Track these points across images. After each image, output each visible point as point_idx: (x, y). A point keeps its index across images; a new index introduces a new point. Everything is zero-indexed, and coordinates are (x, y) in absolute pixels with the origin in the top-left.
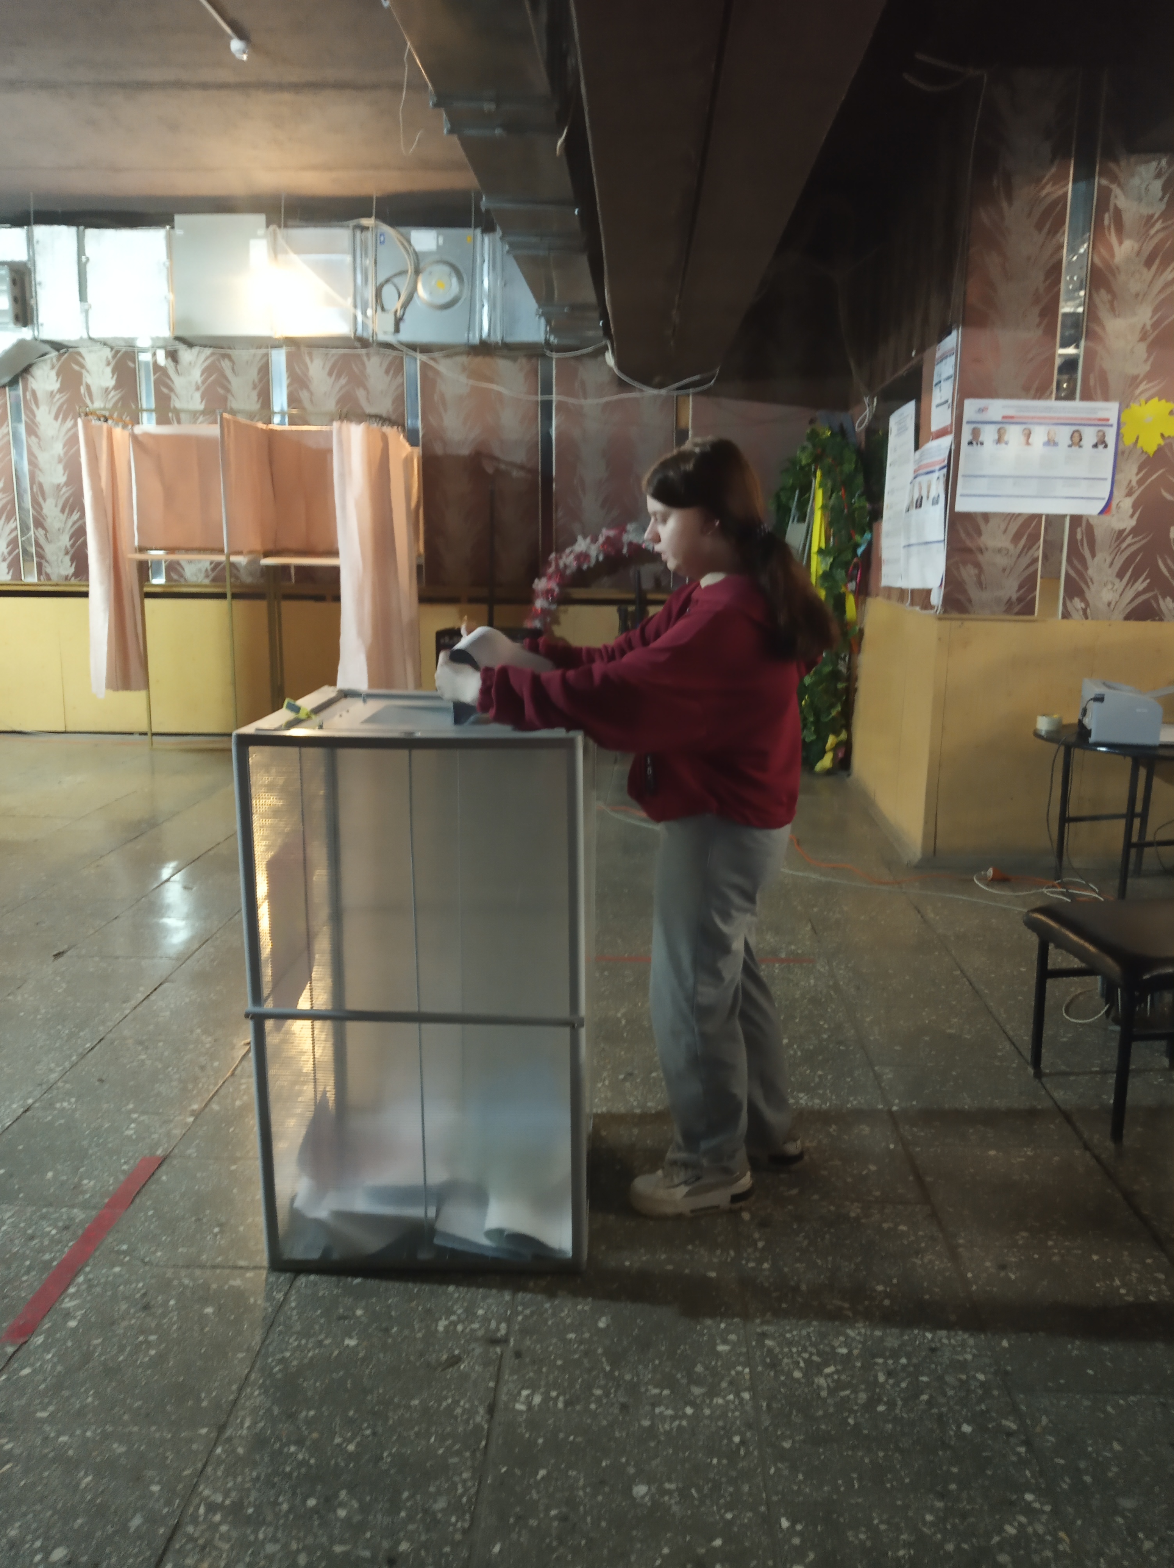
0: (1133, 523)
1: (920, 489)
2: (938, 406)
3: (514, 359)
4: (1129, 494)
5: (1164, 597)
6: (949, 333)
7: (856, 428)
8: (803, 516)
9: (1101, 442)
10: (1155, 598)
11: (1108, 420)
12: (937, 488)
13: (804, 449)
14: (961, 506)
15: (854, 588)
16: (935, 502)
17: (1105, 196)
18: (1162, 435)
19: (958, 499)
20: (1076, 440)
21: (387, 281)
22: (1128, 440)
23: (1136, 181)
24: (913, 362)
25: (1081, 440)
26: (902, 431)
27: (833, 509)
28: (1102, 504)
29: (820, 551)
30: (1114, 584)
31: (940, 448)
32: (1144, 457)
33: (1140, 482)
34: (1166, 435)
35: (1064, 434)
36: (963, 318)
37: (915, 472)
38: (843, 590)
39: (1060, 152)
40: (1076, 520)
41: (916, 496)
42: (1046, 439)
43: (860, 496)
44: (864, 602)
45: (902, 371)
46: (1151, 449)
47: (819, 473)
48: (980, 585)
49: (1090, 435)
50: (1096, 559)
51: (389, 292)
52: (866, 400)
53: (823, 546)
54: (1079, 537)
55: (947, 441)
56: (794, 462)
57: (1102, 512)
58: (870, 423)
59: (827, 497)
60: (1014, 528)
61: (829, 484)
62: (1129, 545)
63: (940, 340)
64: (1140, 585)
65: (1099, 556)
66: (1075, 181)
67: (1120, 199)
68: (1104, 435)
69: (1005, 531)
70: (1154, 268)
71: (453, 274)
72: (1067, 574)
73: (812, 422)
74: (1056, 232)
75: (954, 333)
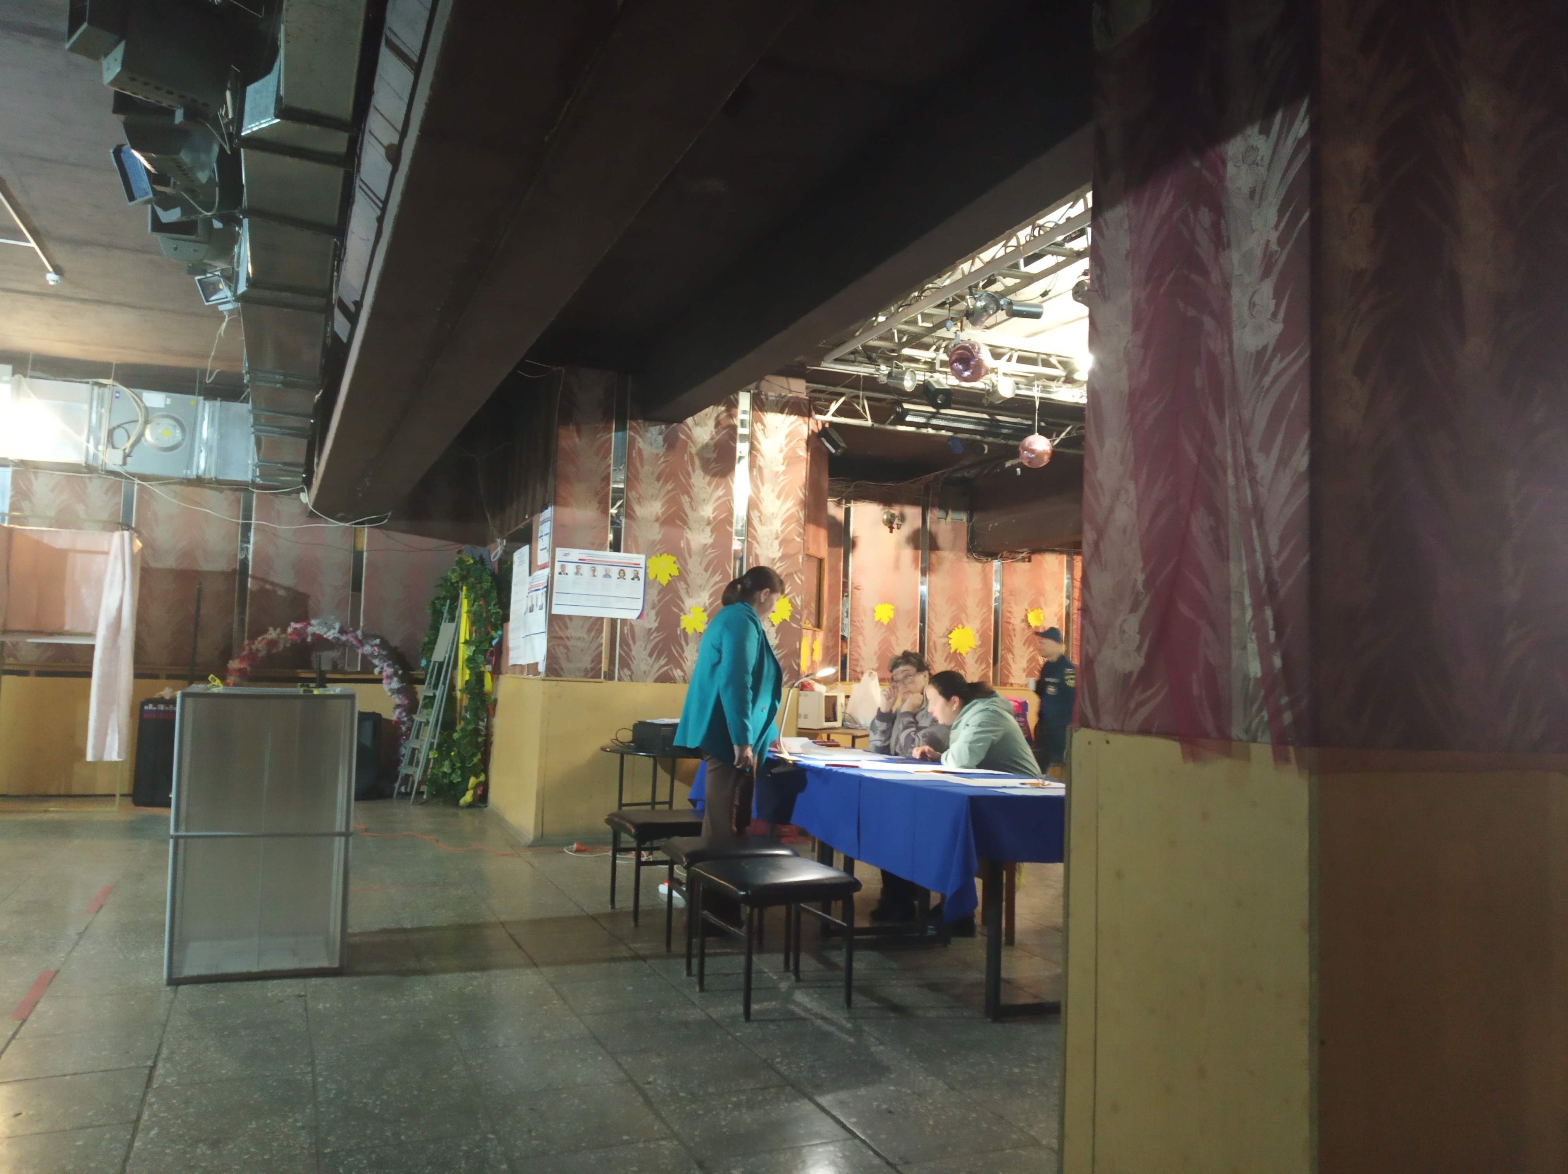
0: (656, 624)
1: (532, 600)
2: (542, 550)
3: (221, 491)
4: (653, 608)
5: (676, 669)
6: (547, 508)
7: (492, 557)
8: (453, 618)
9: (636, 577)
10: (671, 669)
11: (639, 564)
12: (541, 599)
13: (454, 571)
14: (556, 610)
15: (490, 670)
16: (541, 609)
17: (632, 441)
18: (670, 575)
19: (554, 606)
20: (622, 575)
21: (119, 426)
22: (651, 577)
23: (649, 435)
24: (528, 521)
25: (624, 575)
26: (521, 563)
27: (475, 613)
28: (638, 613)
29: (466, 642)
30: (647, 660)
31: (542, 575)
32: (660, 587)
33: (659, 601)
34: (672, 575)
35: (615, 571)
36: (555, 500)
37: (529, 589)
38: (482, 669)
39: (607, 417)
40: (624, 621)
41: (530, 605)
42: (604, 573)
43: (494, 605)
44: (498, 678)
45: (521, 526)
46: (664, 582)
47: (465, 588)
48: (569, 660)
49: (629, 573)
50: (636, 645)
51: (119, 434)
52: (499, 541)
53: (468, 638)
54: (626, 631)
55: (547, 571)
56: (446, 580)
57: (638, 618)
58: (501, 555)
59: (471, 605)
60: (587, 625)
61: (473, 596)
62: (655, 638)
63: (542, 512)
64: (662, 661)
65: (638, 643)
66: (616, 431)
67: (640, 443)
68: (638, 573)
69: (582, 627)
70: (661, 482)
71: (178, 427)
72: (620, 654)
73: (460, 552)
74: (606, 458)
75: (549, 508)
